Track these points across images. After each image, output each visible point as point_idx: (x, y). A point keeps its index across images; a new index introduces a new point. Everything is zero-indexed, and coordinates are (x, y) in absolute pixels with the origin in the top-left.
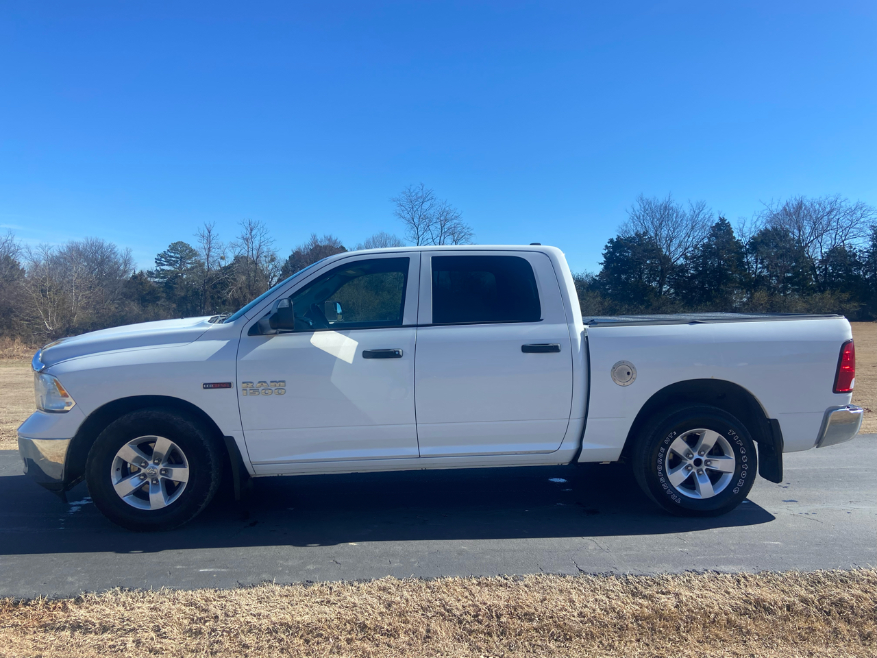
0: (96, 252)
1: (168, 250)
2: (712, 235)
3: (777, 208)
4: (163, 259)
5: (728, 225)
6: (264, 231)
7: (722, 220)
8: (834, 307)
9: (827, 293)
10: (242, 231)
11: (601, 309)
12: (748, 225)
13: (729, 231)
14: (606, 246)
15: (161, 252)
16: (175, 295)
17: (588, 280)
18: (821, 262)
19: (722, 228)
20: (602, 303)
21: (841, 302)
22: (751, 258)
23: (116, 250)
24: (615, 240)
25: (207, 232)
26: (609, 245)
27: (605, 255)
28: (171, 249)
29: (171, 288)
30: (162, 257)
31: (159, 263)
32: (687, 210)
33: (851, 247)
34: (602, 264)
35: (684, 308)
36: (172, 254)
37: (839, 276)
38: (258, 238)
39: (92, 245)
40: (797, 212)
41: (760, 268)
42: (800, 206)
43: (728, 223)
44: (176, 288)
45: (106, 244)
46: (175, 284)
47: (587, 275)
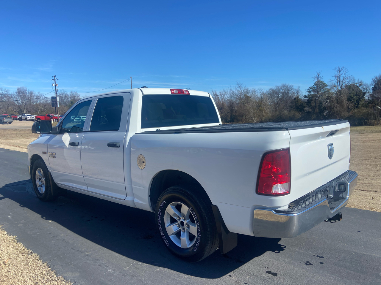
0: (285, 89)
1: (314, 85)
4: (311, 89)
6: (346, 71)
10: (335, 73)
15: (310, 86)
16: (312, 105)
23: (293, 87)
25: (318, 76)
28: (315, 85)
29: (310, 102)
30: (310, 88)
31: (309, 91)
36: (315, 87)
38: (343, 75)
39: (284, 86)
44: (312, 102)
45: (289, 85)
46: (311, 100)
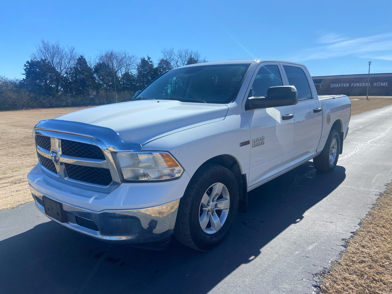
2: (77, 63)
3: (104, 54)
5: (84, 59)
7: (82, 57)
8: (129, 97)
9: (126, 92)
11: (29, 98)
12: (92, 60)
13: (85, 62)
14: (25, 65)
17: (18, 82)
18: (122, 79)
19: (82, 61)
20: (29, 95)
21: (131, 95)
22: (95, 75)
24: (30, 62)
26: (27, 64)
27: (25, 70)
32: (67, 50)
33: (131, 73)
34: (24, 74)
35: (71, 98)
37: (128, 85)
40: (110, 56)
41: (99, 80)
42: (112, 54)
43: (84, 58)
47: (16, 80)
